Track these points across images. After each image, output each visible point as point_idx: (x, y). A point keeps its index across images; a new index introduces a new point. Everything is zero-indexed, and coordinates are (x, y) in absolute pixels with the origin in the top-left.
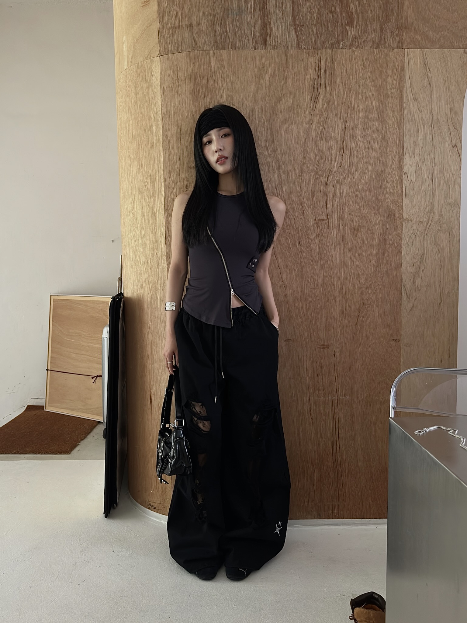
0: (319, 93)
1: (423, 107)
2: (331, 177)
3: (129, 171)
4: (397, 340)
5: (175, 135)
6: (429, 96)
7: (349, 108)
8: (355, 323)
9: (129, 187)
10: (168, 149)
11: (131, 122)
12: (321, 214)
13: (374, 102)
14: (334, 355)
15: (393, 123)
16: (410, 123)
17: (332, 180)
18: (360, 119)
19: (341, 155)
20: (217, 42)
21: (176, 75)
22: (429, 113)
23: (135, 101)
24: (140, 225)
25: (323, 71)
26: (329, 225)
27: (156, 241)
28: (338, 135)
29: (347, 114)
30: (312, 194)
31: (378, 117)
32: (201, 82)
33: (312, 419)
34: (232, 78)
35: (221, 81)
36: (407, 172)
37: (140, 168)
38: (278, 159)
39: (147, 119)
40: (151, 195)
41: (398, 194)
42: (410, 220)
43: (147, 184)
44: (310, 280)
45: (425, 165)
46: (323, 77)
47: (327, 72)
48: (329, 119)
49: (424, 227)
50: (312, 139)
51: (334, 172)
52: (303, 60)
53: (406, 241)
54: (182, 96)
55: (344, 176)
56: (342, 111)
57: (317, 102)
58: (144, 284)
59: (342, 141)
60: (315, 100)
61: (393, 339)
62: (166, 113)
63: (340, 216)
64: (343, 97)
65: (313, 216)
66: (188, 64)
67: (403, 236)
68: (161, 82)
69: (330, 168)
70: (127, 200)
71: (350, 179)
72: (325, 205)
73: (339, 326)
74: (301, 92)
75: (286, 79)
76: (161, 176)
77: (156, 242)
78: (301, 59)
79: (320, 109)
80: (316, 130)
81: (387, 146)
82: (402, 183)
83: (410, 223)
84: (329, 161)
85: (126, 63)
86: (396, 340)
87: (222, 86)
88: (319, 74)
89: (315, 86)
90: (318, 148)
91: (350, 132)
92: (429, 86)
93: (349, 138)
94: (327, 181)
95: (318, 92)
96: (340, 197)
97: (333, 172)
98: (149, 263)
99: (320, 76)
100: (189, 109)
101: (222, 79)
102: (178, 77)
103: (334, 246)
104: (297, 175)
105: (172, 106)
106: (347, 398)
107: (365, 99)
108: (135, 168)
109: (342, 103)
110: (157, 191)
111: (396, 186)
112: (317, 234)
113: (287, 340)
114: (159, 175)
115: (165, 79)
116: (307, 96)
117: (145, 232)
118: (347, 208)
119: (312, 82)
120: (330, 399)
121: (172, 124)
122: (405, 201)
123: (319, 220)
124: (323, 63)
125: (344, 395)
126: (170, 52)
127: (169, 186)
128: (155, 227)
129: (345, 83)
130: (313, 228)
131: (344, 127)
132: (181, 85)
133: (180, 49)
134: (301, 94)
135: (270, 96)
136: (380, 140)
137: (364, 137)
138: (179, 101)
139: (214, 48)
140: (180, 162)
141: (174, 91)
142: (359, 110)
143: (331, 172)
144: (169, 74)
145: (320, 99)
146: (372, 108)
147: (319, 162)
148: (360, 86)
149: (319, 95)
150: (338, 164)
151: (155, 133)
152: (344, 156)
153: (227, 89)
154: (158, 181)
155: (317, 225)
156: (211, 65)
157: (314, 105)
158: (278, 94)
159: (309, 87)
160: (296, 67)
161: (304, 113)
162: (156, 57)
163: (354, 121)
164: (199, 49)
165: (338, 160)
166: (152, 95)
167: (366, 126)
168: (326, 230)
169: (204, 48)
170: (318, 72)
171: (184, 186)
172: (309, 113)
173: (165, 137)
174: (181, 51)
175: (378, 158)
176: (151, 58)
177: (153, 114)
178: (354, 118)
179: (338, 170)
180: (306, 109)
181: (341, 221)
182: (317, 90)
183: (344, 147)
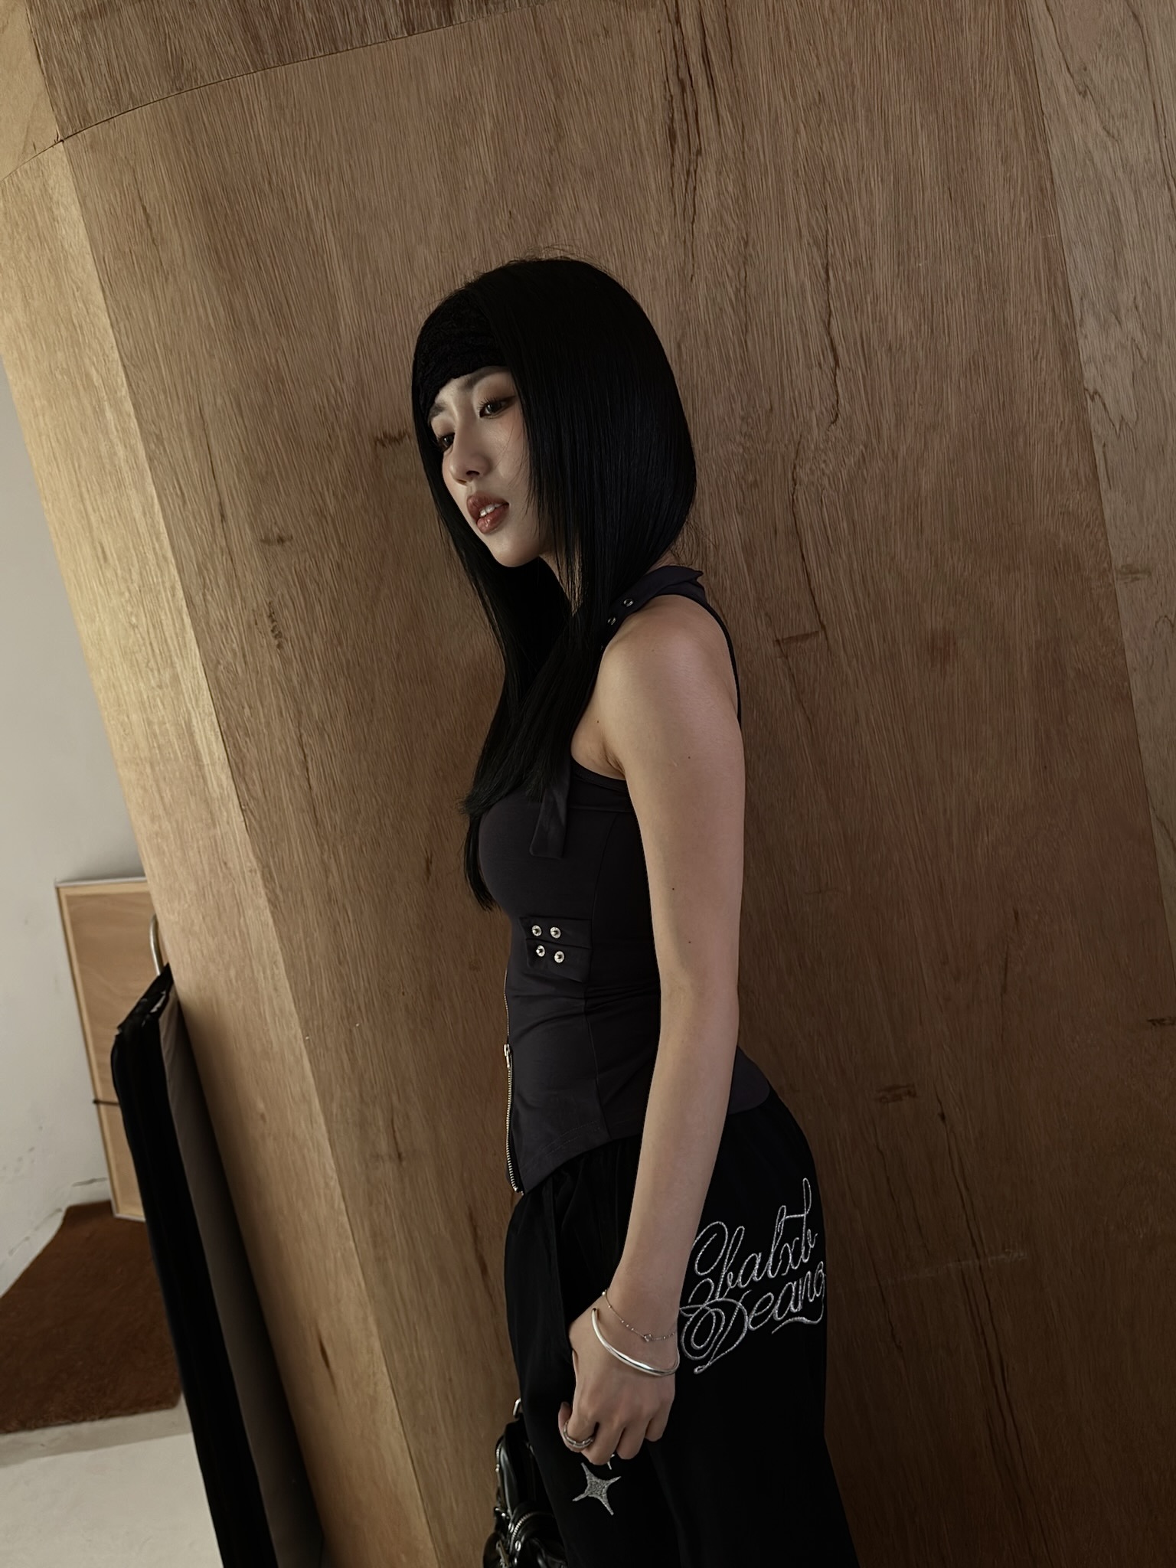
0: (699, 152)
1: (1124, 115)
2: (808, 467)
4: (1167, 1022)
5: (186, 431)
6: (1141, 65)
7: (827, 184)
8: (999, 990)
10: (174, 487)
11: (37, 403)
12: (793, 614)
13: (923, 139)
14: (943, 1117)
15: (1012, 208)
16: (1082, 192)
17: (811, 477)
18: (879, 220)
19: (830, 374)
20: (256, 38)
21: (137, 200)
22: (1148, 133)
23: (27, 325)
25: (695, 57)
26: (833, 649)
27: (213, 819)
28: (804, 297)
29: (822, 211)
30: (744, 549)
31: (947, 195)
32: (232, 210)
33: (900, 1348)
34: (345, 165)
35: (306, 186)
36: (1100, 391)
37: (101, 568)
39: (81, 388)
40: (159, 661)
41: (1079, 482)
42: (1144, 572)
43: (137, 620)
44: (797, 866)
46: (701, 82)
47: (713, 57)
48: (754, 243)
50: (703, 336)
51: (813, 446)
52: (607, 33)
53: (1141, 653)
54: (175, 277)
55: (857, 451)
56: (803, 200)
57: (695, 188)
58: (212, 968)
59: (824, 322)
60: (687, 182)
61: (1151, 1021)
62: (134, 354)
63: (870, 607)
64: (794, 145)
66: (171, 153)
67: (1126, 635)
68: (92, 242)
69: (797, 437)
71: (880, 463)
72: (802, 578)
73: (941, 1009)
74: (628, 163)
75: (558, 125)
76: (173, 588)
77: (215, 825)
78: (599, 29)
79: (713, 213)
80: (714, 300)
81: (1005, 301)
82: (1087, 436)
83: (1143, 583)
84: (788, 412)
86: (1161, 1022)
87: (316, 208)
88: (683, 74)
89: (677, 126)
90: (733, 367)
91: (848, 278)
93: (849, 303)
94: (794, 489)
95: (694, 150)
96: (855, 538)
97: (809, 448)
98: (211, 897)
99: (688, 83)
100: (212, 324)
101: (308, 180)
102: (144, 209)
103: (864, 724)
105: (150, 324)
106: (1016, 1255)
107: (882, 134)
109: (796, 172)
110: (173, 644)
111: (1065, 453)
112: (794, 690)
114: (168, 585)
115: (101, 226)
117: (171, 790)
118: (889, 572)
119: (660, 116)
120: (953, 1272)
121: (165, 392)
122: (1113, 502)
123: (790, 638)
124: (689, 27)
125: (1004, 1249)
126: (93, 118)
127: (207, 624)
128: (199, 773)
129: (793, 88)
130: (775, 674)
131: (822, 265)
132: (162, 239)
133: (125, 97)
134: (628, 169)
135: (510, 204)
136: (972, 285)
137: (905, 287)
138: (169, 300)
139: (253, 62)
140: (228, 527)
141: (143, 267)
142: (866, 184)
143: (802, 450)
144: (111, 204)
145: (707, 173)
146: (917, 165)
147: (750, 420)
148: (854, 87)
149: (700, 159)
150: (822, 413)
151: (115, 433)
152: (843, 378)
153: (338, 215)
154: (170, 608)
155: (787, 658)
156: (256, 133)
157: (685, 202)
158: (537, 191)
159: (654, 133)
160: (586, 68)
161: (652, 243)
162: (52, 146)
163: (854, 234)
164: (196, 81)
165: (821, 398)
166: (74, 294)
167: (905, 243)
168: (823, 670)
169: (216, 73)
170: (678, 66)
171: (261, 615)
172: (672, 237)
173: (154, 446)
174: (133, 103)
175: (976, 357)
176: (38, 153)
177: (94, 364)
178: (855, 217)
179: (827, 441)
180: (659, 223)
181: (873, 626)
182: (686, 140)
183: (836, 343)
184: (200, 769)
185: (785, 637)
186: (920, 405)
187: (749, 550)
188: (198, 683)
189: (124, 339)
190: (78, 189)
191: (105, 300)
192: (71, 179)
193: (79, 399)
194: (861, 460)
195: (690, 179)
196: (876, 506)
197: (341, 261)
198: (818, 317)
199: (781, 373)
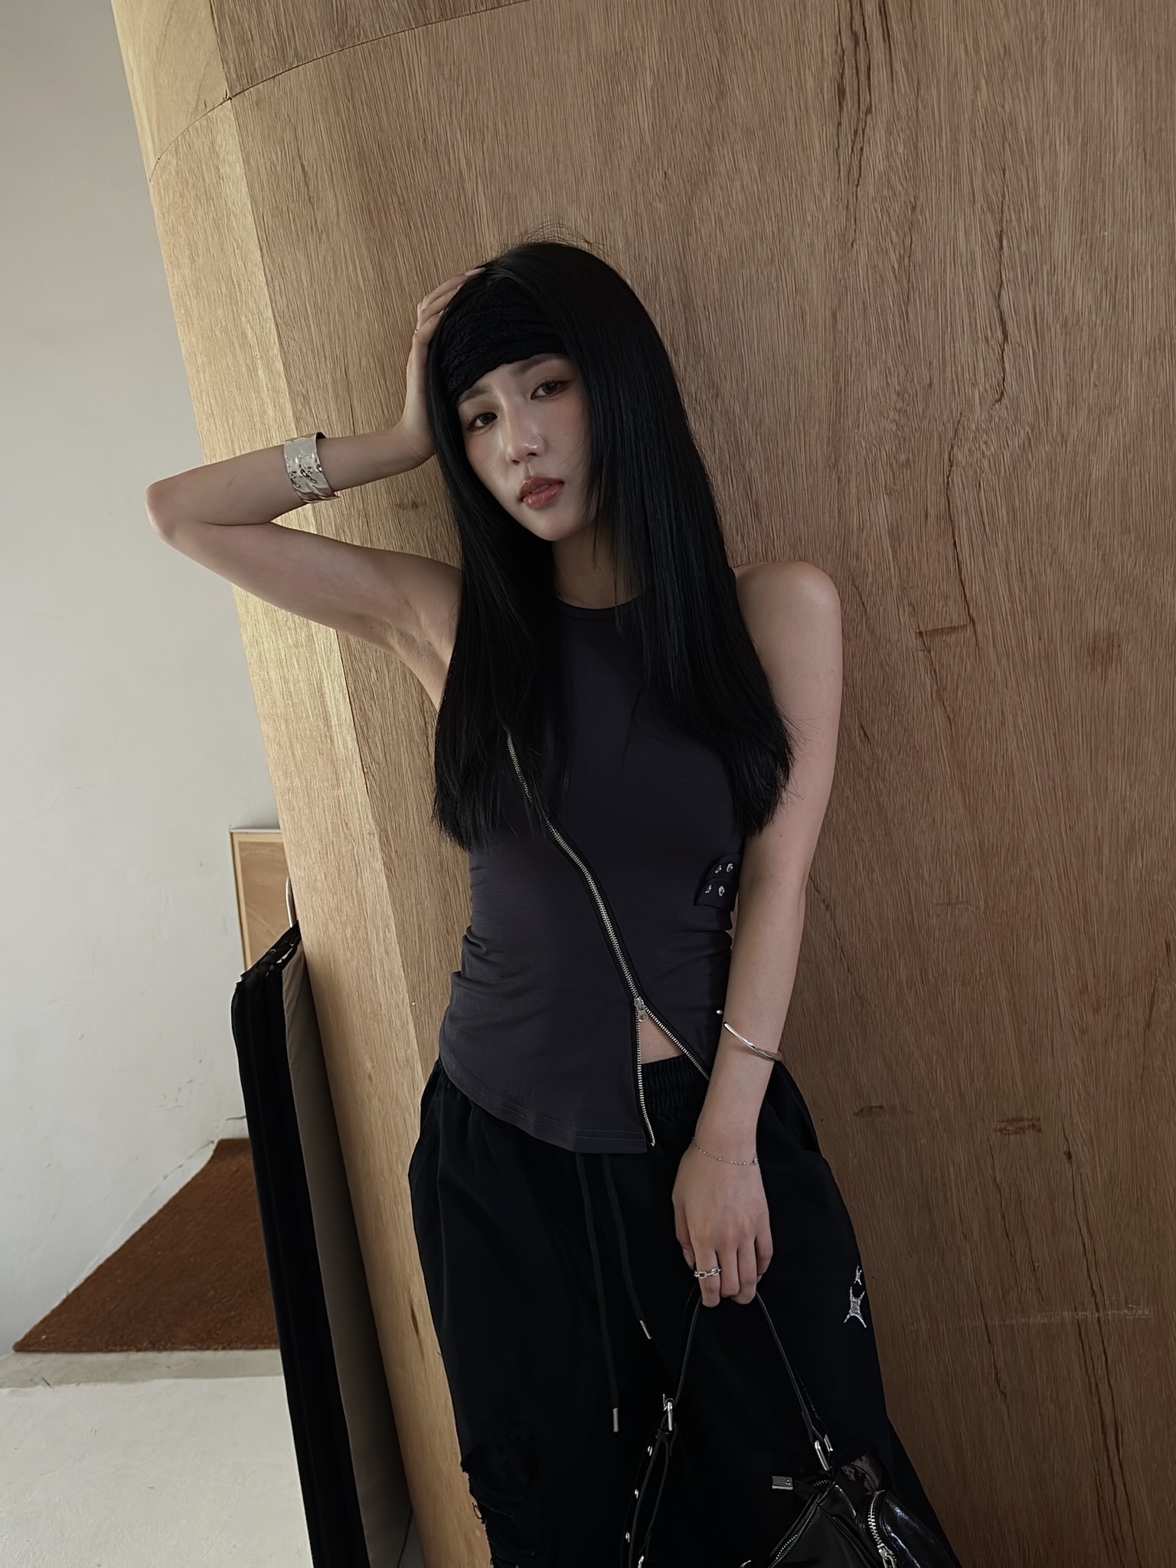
0: (869, 110)
2: (966, 449)
5: (330, 390)
7: (1007, 145)
8: (1142, 1026)
12: (940, 605)
13: (1117, 95)
14: (1069, 1156)
17: (970, 459)
18: (1062, 185)
19: (997, 349)
21: (297, 160)
23: (193, 282)
25: (872, 8)
26: (980, 644)
27: (338, 779)
28: (974, 269)
29: (1000, 174)
30: (890, 533)
31: (1141, 158)
33: (1004, 1394)
34: (500, 125)
35: (461, 144)
44: (926, 875)
46: (876, 34)
48: (923, 210)
50: (861, 305)
51: (973, 426)
54: (328, 236)
55: (1022, 433)
56: (979, 164)
57: (862, 149)
59: (993, 294)
60: (853, 143)
63: (1025, 603)
64: (974, 104)
65: (905, 619)
68: (253, 199)
69: (956, 415)
71: (1048, 447)
72: (953, 567)
73: (1077, 1042)
74: (791, 120)
75: (721, 81)
79: (881, 177)
80: (875, 267)
84: (948, 385)
87: (468, 163)
88: (857, 26)
89: (847, 82)
90: (892, 339)
91: (1023, 248)
93: (1023, 274)
94: (950, 471)
95: (863, 108)
96: (1014, 526)
97: (969, 428)
98: (333, 855)
99: (862, 35)
101: (462, 138)
102: (303, 167)
103: (1011, 728)
104: (820, 464)
105: (303, 284)
106: (1141, 1312)
107: (1073, 91)
109: (973, 131)
112: (935, 687)
115: (262, 184)
116: (818, 136)
118: (1051, 566)
119: (831, 71)
120: (1068, 1322)
121: (313, 351)
123: (935, 631)
125: (1126, 1304)
126: (260, 77)
128: (328, 734)
129: (976, 41)
130: (915, 668)
131: (996, 232)
132: (318, 197)
133: (291, 54)
134: (792, 128)
135: (666, 165)
137: (1087, 257)
139: (415, 18)
141: (298, 225)
142: (1050, 146)
143: (962, 431)
144: (272, 163)
145: (876, 132)
146: (1109, 124)
147: (906, 395)
148: (1044, 39)
149: (869, 117)
150: (986, 390)
151: (266, 392)
152: (1011, 354)
153: (491, 177)
155: (929, 652)
156: (414, 92)
157: (850, 165)
158: (695, 151)
159: (822, 90)
160: (754, 21)
161: (812, 206)
162: (221, 104)
163: (1034, 199)
164: (358, 39)
165: (986, 375)
166: (234, 250)
167: (1090, 210)
168: (968, 667)
169: (378, 27)
170: (852, 18)
172: (834, 201)
174: (297, 61)
175: (1162, 336)
176: (208, 110)
177: (249, 322)
178: (1035, 181)
179: (991, 418)
180: (821, 186)
181: (1028, 622)
182: (856, 97)
183: (1006, 316)
184: (328, 730)
185: (928, 629)
186: (1095, 385)
187: (896, 536)
189: (278, 297)
190: (243, 146)
191: (262, 257)
192: (237, 138)
193: (234, 355)
194: (1026, 442)
195: (857, 138)
196: (1040, 493)
198: (988, 288)
199: (944, 348)
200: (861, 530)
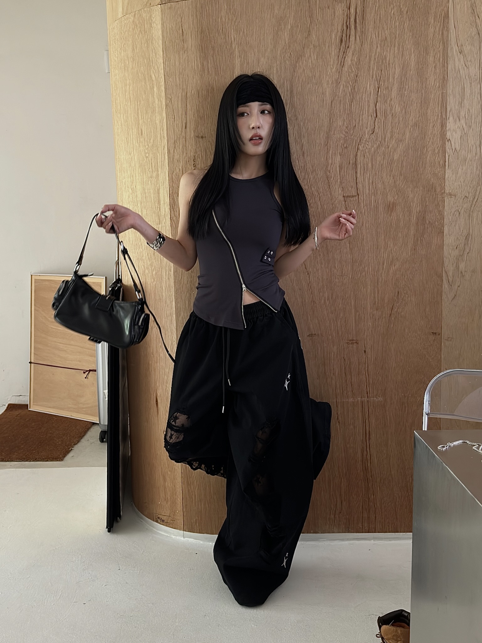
0: (348, 47)
1: (471, 61)
2: (362, 145)
3: (126, 139)
4: (437, 334)
5: (180, 98)
6: (478, 48)
7: (383, 64)
8: (389, 315)
9: (127, 158)
10: (172, 115)
11: (128, 82)
12: (350, 189)
13: (413, 56)
14: (365, 352)
15: (435, 81)
16: (455, 81)
17: (363, 149)
18: (396, 77)
19: (374, 119)
21: (181, 27)
22: (477, 68)
23: (132, 57)
24: (141, 203)
25: (352, 19)
26: (359, 202)
27: (160, 222)
28: (371, 95)
29: (380, 71)
30: (339, 166)
31: (417, 74)
32: (209, 36)
33: (339, 422)
34: (245, 31)
36: (450, 140)
37: (139, 137)
38: (300, 126)
39: (147, 79)
40: (153, 169)
41: (440, 165)
42: (454, 196)
43: (149, 155)
44: (337, 266)
45: (471, 130)
47: (357, 21)
48: (359, 77)
49: (470, 203)
50: (339, 101)
51: (365, 140)
52: (328, 8)
53: (449, 220)
54: (187, 52)
55: (378, 143)
56: (375, 67)
57: (345, 57)
58: (147, 271)
59: (375, 103)
60: (343, 55)
61: (433, 333)
62: (169, 72)
63: (373, 191)
64: (376, 50)
65: (340, 191)
66: (194, 16)
67: (445, 213)
68: (163, 36)
69: (361, 136)
70: (125, 172)
71: (384, 148)
72: (355, 178)
73: (371, 319)
74: (327, 45)
75: (309, 31)
76: (164, 147)
77: (160, 224)
78: (327, 6)
79: (349, 66)
80: (344, 91)
81: (428, 108)
82: (444, 152)
83: (453, 199)
84: (360, 128)
85: (120, 10)
86: (435, 333)
87: (234, 40)
88: (348, 22)
89: (343, 38)
90: (346, 112)
91: (384, 92)
92: (477, 36)
93: (383, 99)
94: (357, 151)
95: (347, 46)
96: (372, 169)
99: (349, 26)
100: (196, 68)
101: (233, 32)
102: (182, 30)
104: (323, 144)
105: (176, 65)
106: (379, 399)
107: (402, 53)
108: (134, 136)
109: (375, 58)
110: (160, 164)
111: (437, 156)
113: (311, 335)
114: (162, 146)
115: (167, 32)
116: (334, 52)
117: (146, 211)
118: (380, 181)
119: (339, 34)
120: (359, 401)
121: (176, 86)
122: (448, 173)
123: (348, 196)
124: (352, 10)
125: (376, 396)
127: (173, 159)
128: (158, 207)
129: (378, 34)
130: (341, 206)
131: (377, 87)
132: (186, 40)
134: (327, 48)
135: (291, 51)
136: (419, 101)
137: (400, 98)
138: (184, 58)
140: (187, 130)
141: (178, 47)
142: (394, 66)
143: (362, 140)
144: (172, 26)
145: (349, 53)
146: (410, 63)
147: (348, 128)
148: (396, 37)
149: (348, 49)
150: (369, 130)
151: (156, 95)
152: (377, 121)
153: (240, 44)
154: (161, 152)
155: (346, 202)
156: (221, 15)
157: (342, 61)
158: (300, 49)
159: (336, 39)
160: (321, 16)
161: (330, 70)
162: (157, 5)
163: (389, 79)
165: (370, 126)
166: (152, 51)
167: (402, 85)
168: (355, 207)
170: (347, 21)
171: (191, 159)
172: (336, 70)
173: (168, 102)
175: (417, 122)
176: (151, 6)
177: (154, 73)
178: (389, 75)
179: (370, 138)
180: (333, 65)
181: (373, 197)
182: (345, 43)
183: (377, 110)
185: (346, 195)
186: (398, 133)
187: (341, 166)
188: (165, 178)
189: (167, 67)
191: (163, 54)
192: (160, 16)
194: (378, 146)
196: (380, 161)
197: (238, 57)
198: (374, 101)
199: (360, 116)
200: (331, 164)
